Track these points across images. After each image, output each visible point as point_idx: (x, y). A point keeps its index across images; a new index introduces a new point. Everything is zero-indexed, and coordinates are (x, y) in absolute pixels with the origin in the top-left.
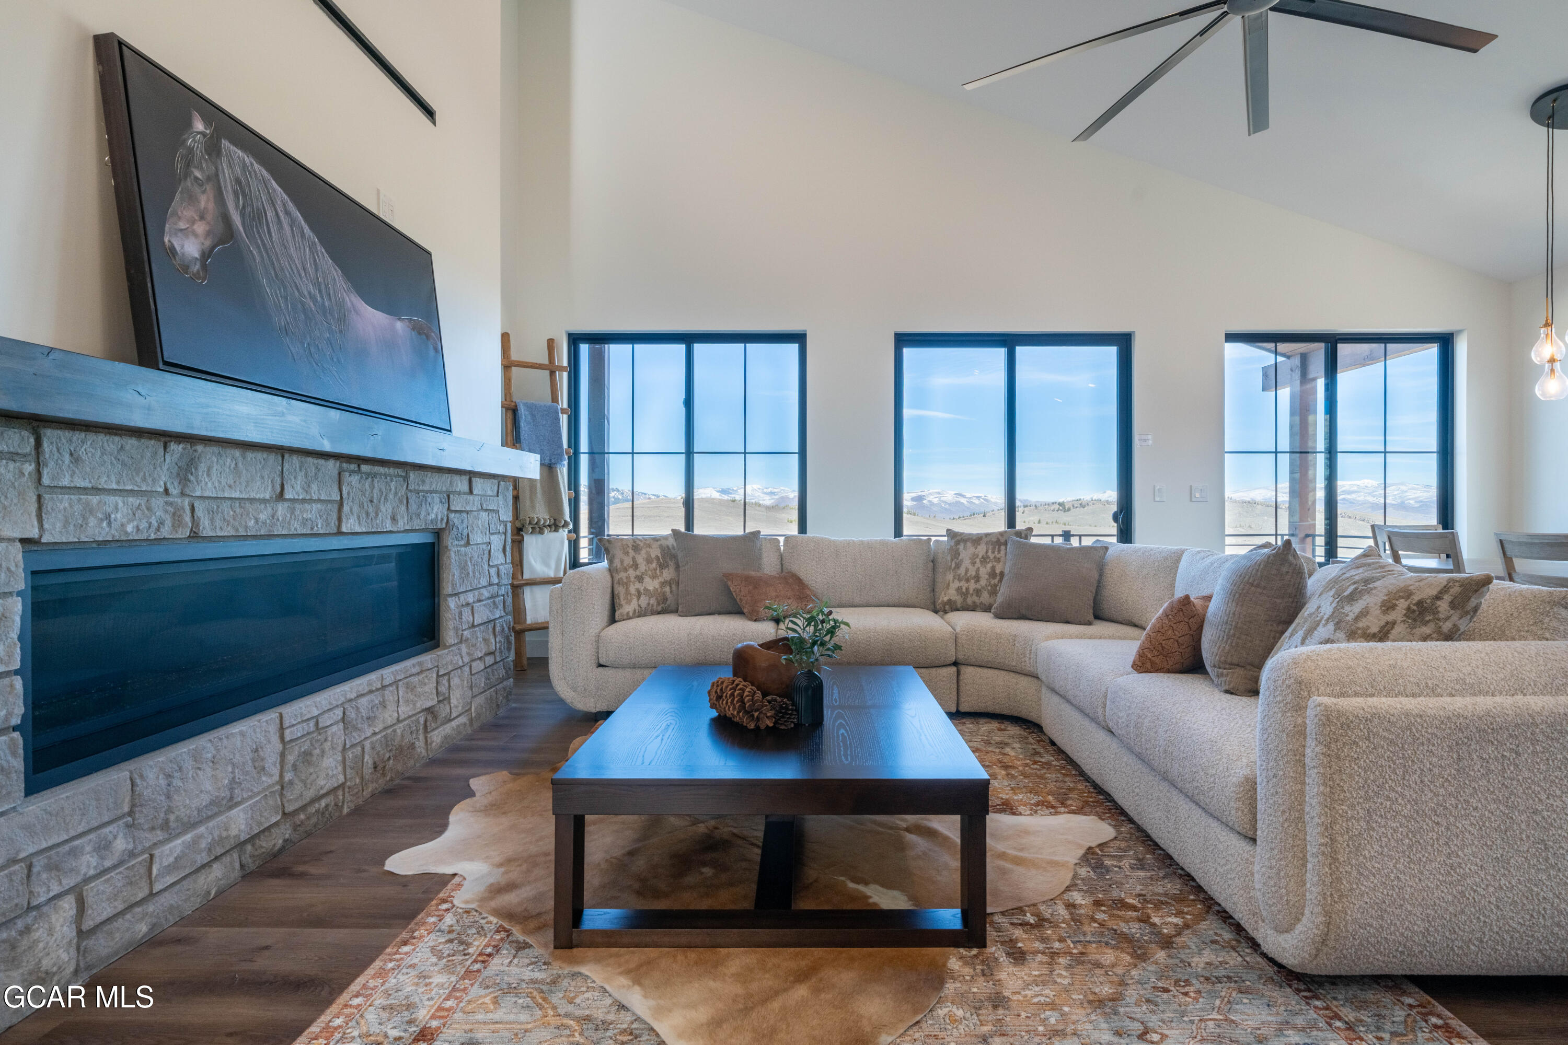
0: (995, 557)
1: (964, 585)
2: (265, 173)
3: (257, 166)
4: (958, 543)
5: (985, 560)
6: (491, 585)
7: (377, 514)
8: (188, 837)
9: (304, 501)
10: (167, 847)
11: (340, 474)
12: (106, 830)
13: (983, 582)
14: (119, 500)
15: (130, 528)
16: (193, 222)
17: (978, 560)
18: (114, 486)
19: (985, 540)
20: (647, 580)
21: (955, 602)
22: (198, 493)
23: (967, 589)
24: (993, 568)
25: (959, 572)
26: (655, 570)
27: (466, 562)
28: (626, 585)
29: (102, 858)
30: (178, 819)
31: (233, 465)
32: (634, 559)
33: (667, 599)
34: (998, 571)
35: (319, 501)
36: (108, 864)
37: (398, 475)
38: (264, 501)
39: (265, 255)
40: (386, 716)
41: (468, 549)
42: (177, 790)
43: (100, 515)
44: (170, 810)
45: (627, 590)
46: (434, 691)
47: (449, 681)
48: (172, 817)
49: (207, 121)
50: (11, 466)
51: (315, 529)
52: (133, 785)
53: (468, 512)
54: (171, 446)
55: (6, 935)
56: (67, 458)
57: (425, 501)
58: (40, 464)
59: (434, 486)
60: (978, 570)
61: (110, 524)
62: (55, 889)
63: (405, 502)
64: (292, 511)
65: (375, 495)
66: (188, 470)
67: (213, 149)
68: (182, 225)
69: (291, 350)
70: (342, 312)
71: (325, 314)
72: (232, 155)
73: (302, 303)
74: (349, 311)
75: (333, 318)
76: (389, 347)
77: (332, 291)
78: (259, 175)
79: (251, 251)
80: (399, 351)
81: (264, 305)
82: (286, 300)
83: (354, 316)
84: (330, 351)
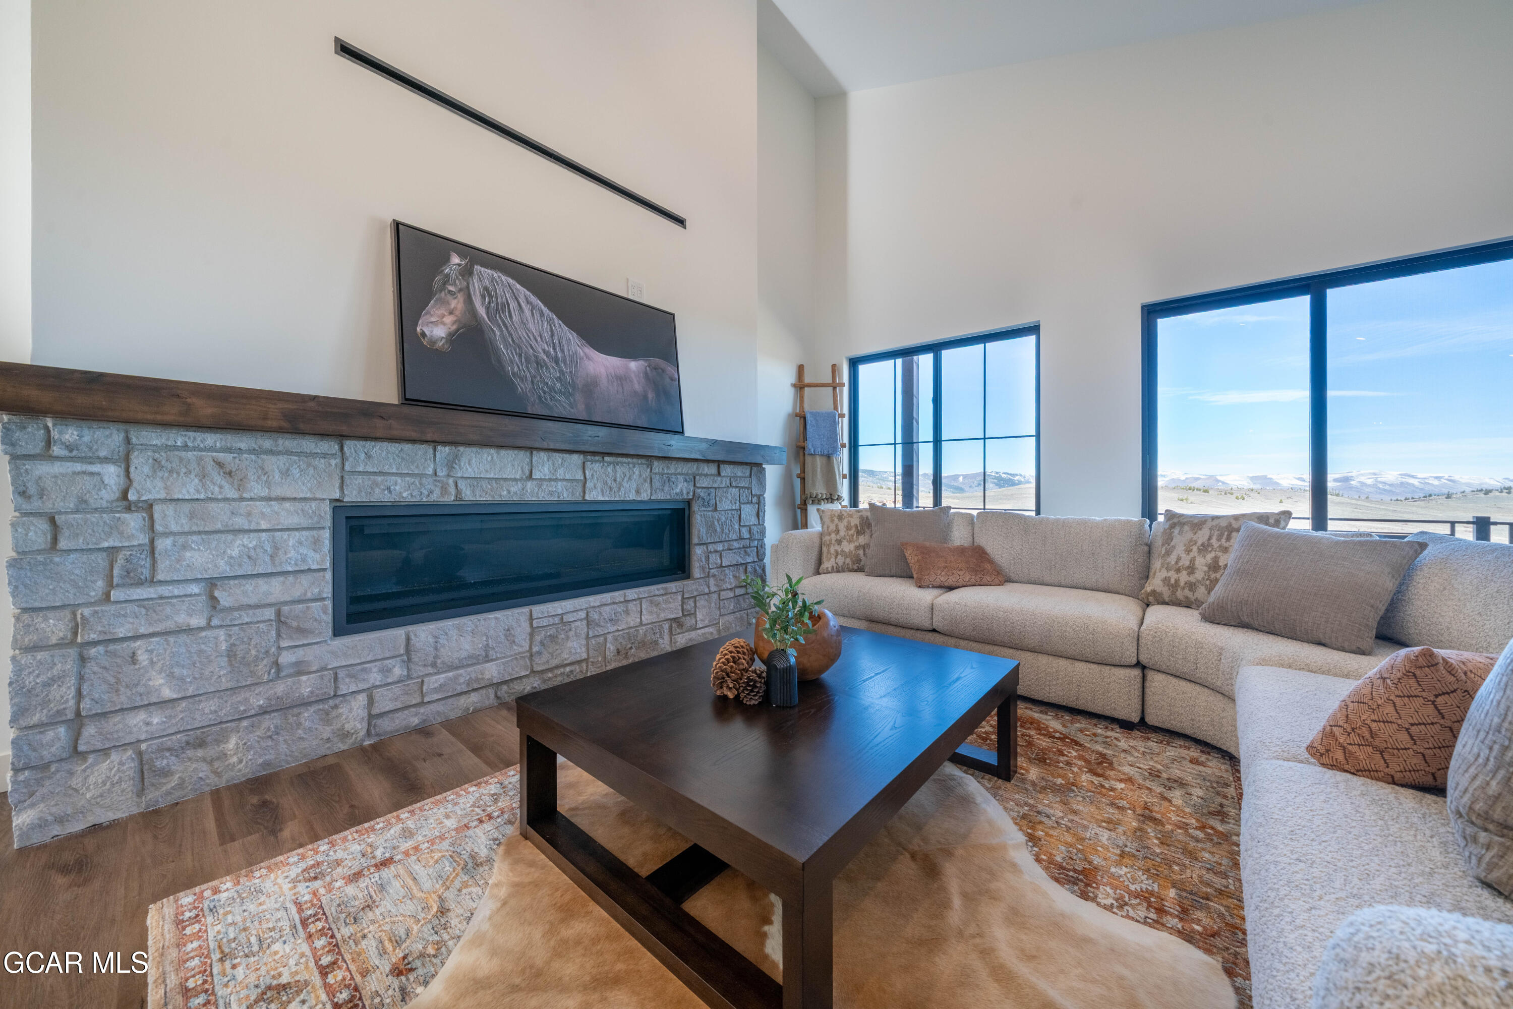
0: (1220, 546)
1: (1173, 576)
2: (511, 281)
3: (503, 278)
5: (1205, 548)
6: (741, 538)
7: (620, 489)
8: (450, 674)
9: (550, 480)
10: (434, 678)
11: (584, 463)
12: (388, 662)
13: (1199, 575)
14: (399, 480)
15: (405, 495)
16: (443, 316)
17: (1195, 548)
18: (394, 471)
19: (1210, 524)
20: (845, 543)
21: (1161, 594)
22: (459, 475)
23: (1177, 581)
24: (1216, 558)
25: (1169, 560)
26: (853, 535)
27: (713, 522)
28: (829, 546)
29: (387, 677)
30: (443, 663)
31: (489, 458)
32: (837, 525)
33: (861, 560)
35: (564, 480)
36: (390, 680)
37: (642, 463)
38: (515, 480)
39: (504, 330)
40: (629, 620)
41: (716, 515)
42: (443, 646)
43: (382, 487)
44: (436, 657)
45: (829, 550)
46: (680, 608)
47: (695, 602)
48: (439, 661)
49: (462, 255)
50: (323, 461)
51: (561, 498)
52: (408, 639)
53: (715, 488)
54: (439, 448)
55: (321, 707)
56: (363, 456)
57: (669, 481)
58: (343, 459)
59: (679, 470)
60: (1193, 560)
61: (390, 492)
62: (353, 688)
63: (649, 481)
64: (540, 486)
65: (618, 476)
66: (454, 462)
67: (467, 272)
68: (433, 319)
69: (522, 387)
70: (574, 360)
71: (557, 362)
72: (484, 274)
73: (536, 357)
74: (581, 359)
75: (565, 364)
76: (621, 379)
77: (565, 348)
78: (505, 282)
79: (492, 329)
80: (631, 381)
81: (499, 361)
82: (520, 356)
83: (587, 362)
84: (558, 385)
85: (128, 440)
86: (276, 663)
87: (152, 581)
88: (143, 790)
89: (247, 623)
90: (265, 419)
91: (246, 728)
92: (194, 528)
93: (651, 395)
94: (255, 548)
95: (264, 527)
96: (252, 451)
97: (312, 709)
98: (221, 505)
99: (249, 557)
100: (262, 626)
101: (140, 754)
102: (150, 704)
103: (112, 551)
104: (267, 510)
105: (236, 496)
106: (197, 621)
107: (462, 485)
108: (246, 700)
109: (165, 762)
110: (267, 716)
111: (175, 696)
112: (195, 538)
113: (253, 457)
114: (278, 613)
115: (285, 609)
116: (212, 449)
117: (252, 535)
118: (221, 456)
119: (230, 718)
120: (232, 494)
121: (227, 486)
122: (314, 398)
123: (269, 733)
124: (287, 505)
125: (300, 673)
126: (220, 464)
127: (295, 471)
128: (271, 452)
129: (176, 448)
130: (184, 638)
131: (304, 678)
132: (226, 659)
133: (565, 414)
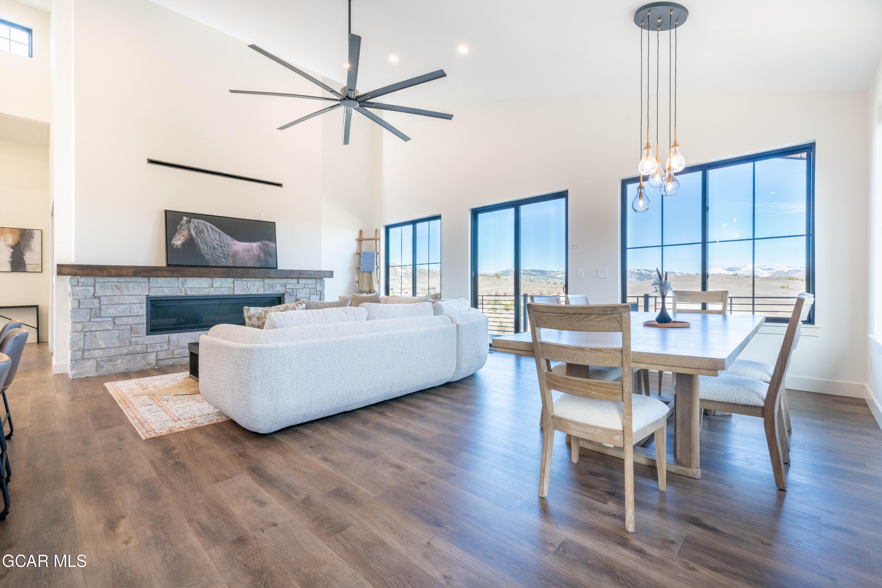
2: (204, 222)
3: (202, 221)
7: (249, 290)
8: (183, 350)
9: (220, 287)
10: (177, 351)
11: (234, 281)
12: (162, 344)
14: (166, 289)
15: (168, 293)
16: (180, 237)
18: (165, 286)
22: (186, 287)
29: (162, 348)
30: (180, 346)
31: (197, 281)
35: (225, 287)
36: (163, 350)
37: (259, 280)
38: (206, 288)
39: (202, 239)
42: (180, 341)
43: (161, 291)
44: (178, 344)
48: (179, 345)
49: (187, 217)
50: (143, 284)
51: (224, 294)
52: (169, 338)
53: (296, 289)
54: (179, 278)
55: (143, 355)
56: (155, 282)
57: (272, 286)
58: (149, 283)
59: (278, 282)
61: (163, 293)
62: (152, 351)
63: (263, 286)
64: (216, 290)
65: (249, 285)
66: (184, 283)
67: (189, 222)
68: (177, 239)
69: (207, 257)
70: (229, 245)
71: (221, 247)
72: (195, 221)
73: (213, 246)
74: (232, 245)
75: (225, 247)
76: (248, 250)
77: (225, 242)
78: (203, 223)
79: (197, 239)
80: (253, 251)
81: (199, 249)
82: (207, 247)
83: (234, 246)
84: (222, 255)
85: (95, 281)
86: (130, 341)
87: (100, 317)
88: (97, 370)
89: (123, 329)
90: (128, 273)
91: (122, 358)
92: (110, 303)
93: (262, 255)
94: (125, 309)
95: (127, 303)
96: (125, 282)
97: (140, 355)
98: (117, 297)
99: (124, 311)
100: (127, 330)
101: (97, 361)
102: (99, 348)
103: (91, 309)
104: (128, 298)
105: (120, 295)
106: (111, 328)
107: (187, 290)
108: (122, 350)
109: (103, 364)
110: (128, 356)
111: (105, 347)
112: (110, 306)
113: (125, 284)
114: (131, 327)
115: (133, 326)
116: (114, 282)
117: (124, 305)
118: (117, 284)
119: (118, 355)
120: (119, 294)
121: (118, 292)
122: (141, 267)
123: (128, 360)
124: (134, 297)
125: (137, 345)
126: (116, 286)
127: (136, 287)
128: (130, 282)
129: (106, 282)
130: (107, 332)
131: (138, 346)
132: (117, 339)
133: (224, 265)
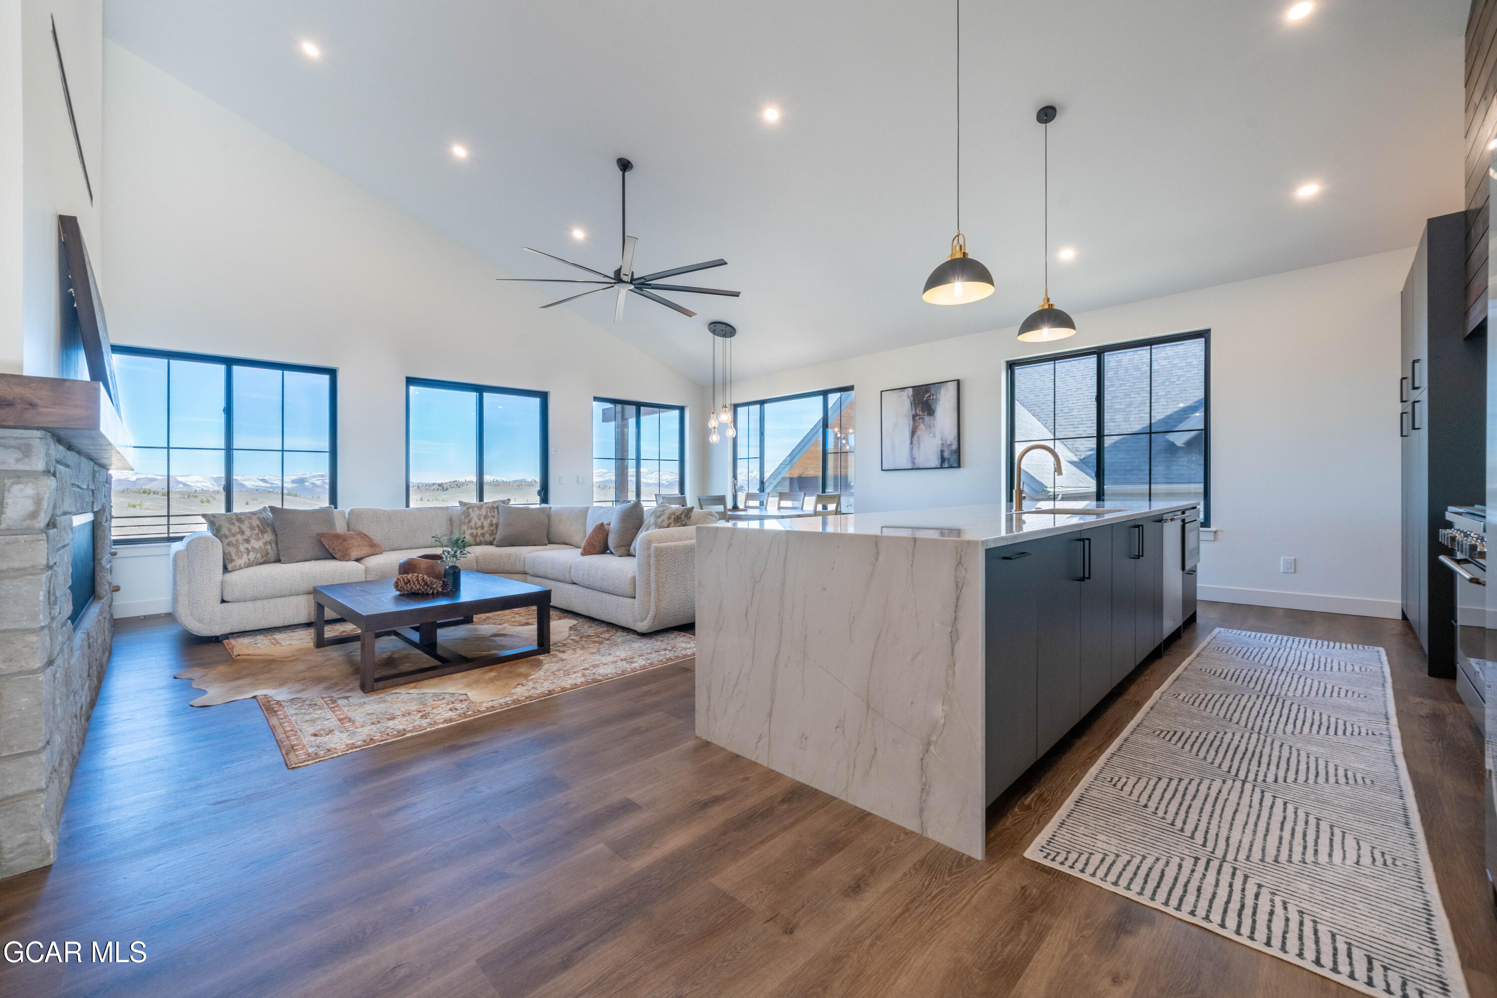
0: (491, 515)
1: (474, 531)
4: (468, 509)
5: (486, 517)
13: (486, 529)
17: (481, 518)
19: (484, 506)
20: (253, 541)
23: (477, 533)
24: (491, 521)
25: (470, 524)
26: (258, 534)
28: (236, 545)
32: (239, 527)
33: (268, 554)
34: (494, 522)
45: (237, 548)
60: (483, 522)
